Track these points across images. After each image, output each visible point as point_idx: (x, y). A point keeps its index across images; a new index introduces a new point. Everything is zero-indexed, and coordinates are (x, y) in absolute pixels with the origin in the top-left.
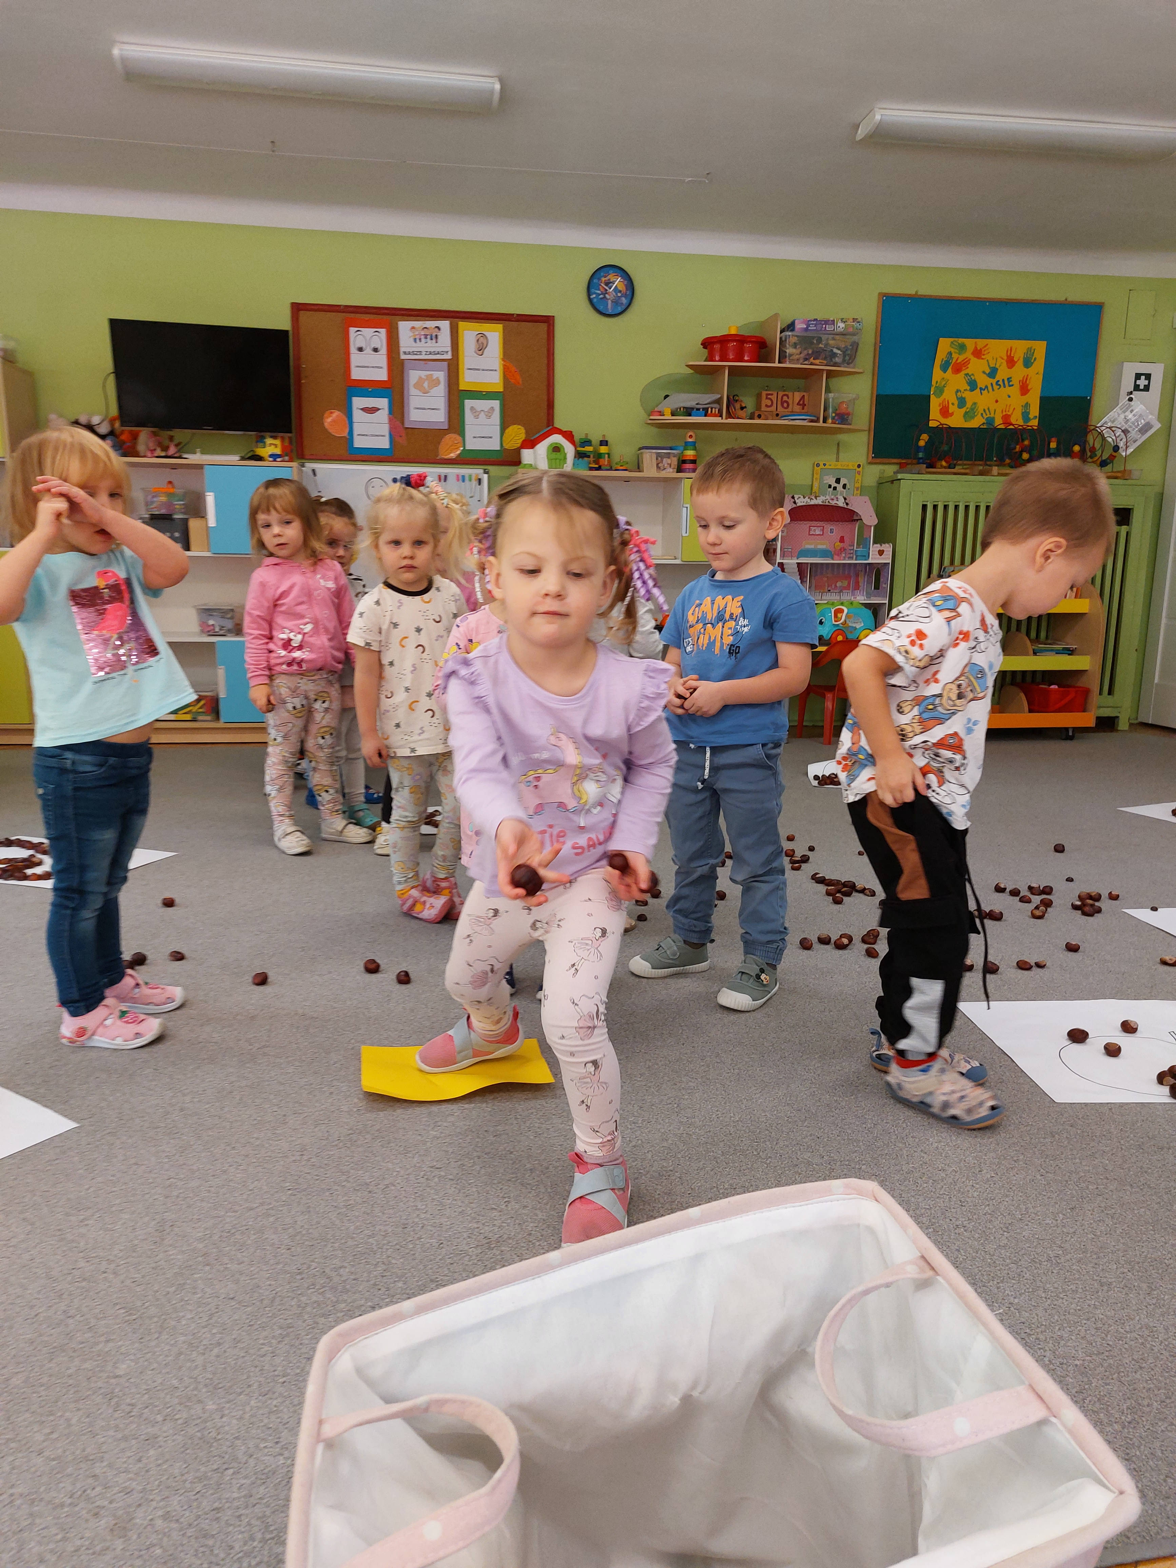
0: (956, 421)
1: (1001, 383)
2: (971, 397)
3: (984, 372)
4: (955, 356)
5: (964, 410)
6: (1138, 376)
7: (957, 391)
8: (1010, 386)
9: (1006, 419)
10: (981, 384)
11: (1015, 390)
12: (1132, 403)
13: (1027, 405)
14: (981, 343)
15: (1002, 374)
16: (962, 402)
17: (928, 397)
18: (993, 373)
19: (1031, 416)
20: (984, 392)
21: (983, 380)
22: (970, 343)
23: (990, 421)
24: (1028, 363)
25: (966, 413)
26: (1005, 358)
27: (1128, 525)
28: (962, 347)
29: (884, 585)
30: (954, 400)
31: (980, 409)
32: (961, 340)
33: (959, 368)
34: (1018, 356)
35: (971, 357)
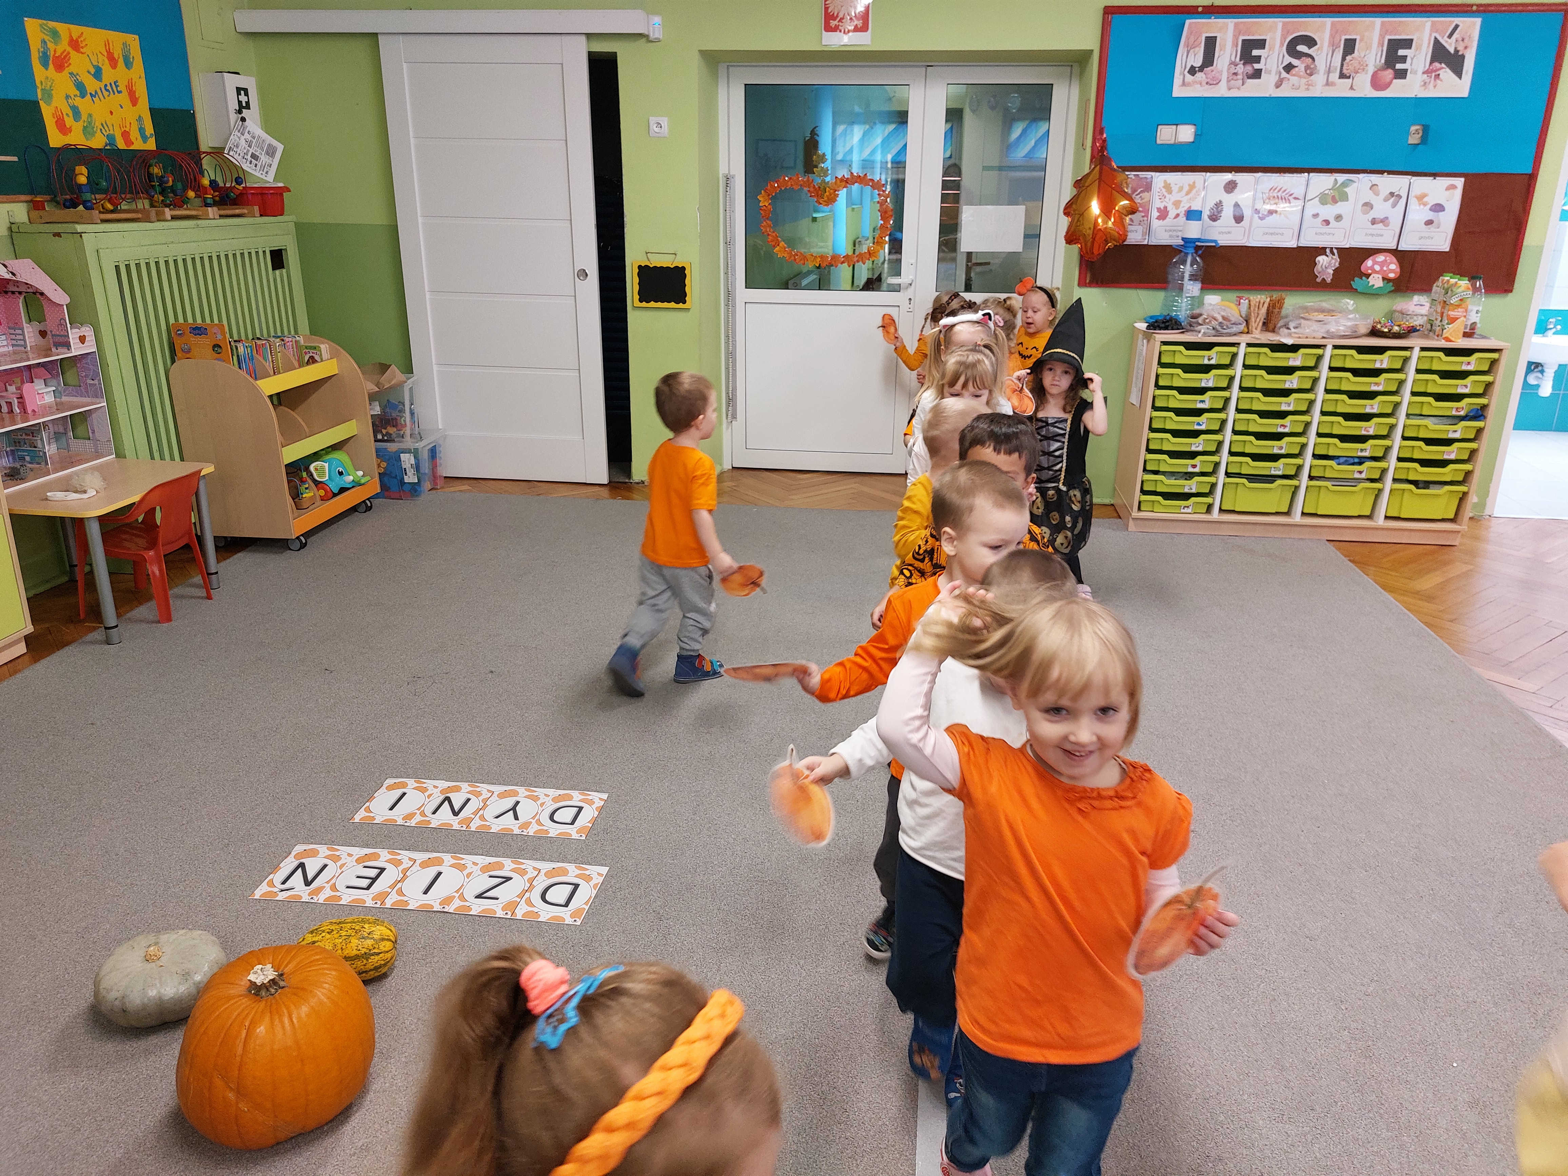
0: (76, 138)
1: (109, 88)
2: (84, 105)
3: (89, 72)
4: (51, 46)
5: (81, 124)
6: (239, 90)
7: (67, 97)
8: (119, 92)
9: (125, 135)
10: (90, 89)
11: (124, 98)
12: (246, 123)
13: (140, 119)
14: (76, 30)
15: (108, 75)
16: (76, 113)
17: (36, 104)
18: (97, 74)
19: (148, 133)
20: (96, 99)
21: (91, 85)
22: (62, 28)
23: (111, 138)
24: (128, 64)
25: (85, 128)
26: (106, 54)
27: (283, 267)
28: (55, 34)
29: (92, 382)
30: (66, 110)
31: (98, 124)
32: (52, 24)
33: (61, 64)
34: (117, 53)
35: (69, 49)
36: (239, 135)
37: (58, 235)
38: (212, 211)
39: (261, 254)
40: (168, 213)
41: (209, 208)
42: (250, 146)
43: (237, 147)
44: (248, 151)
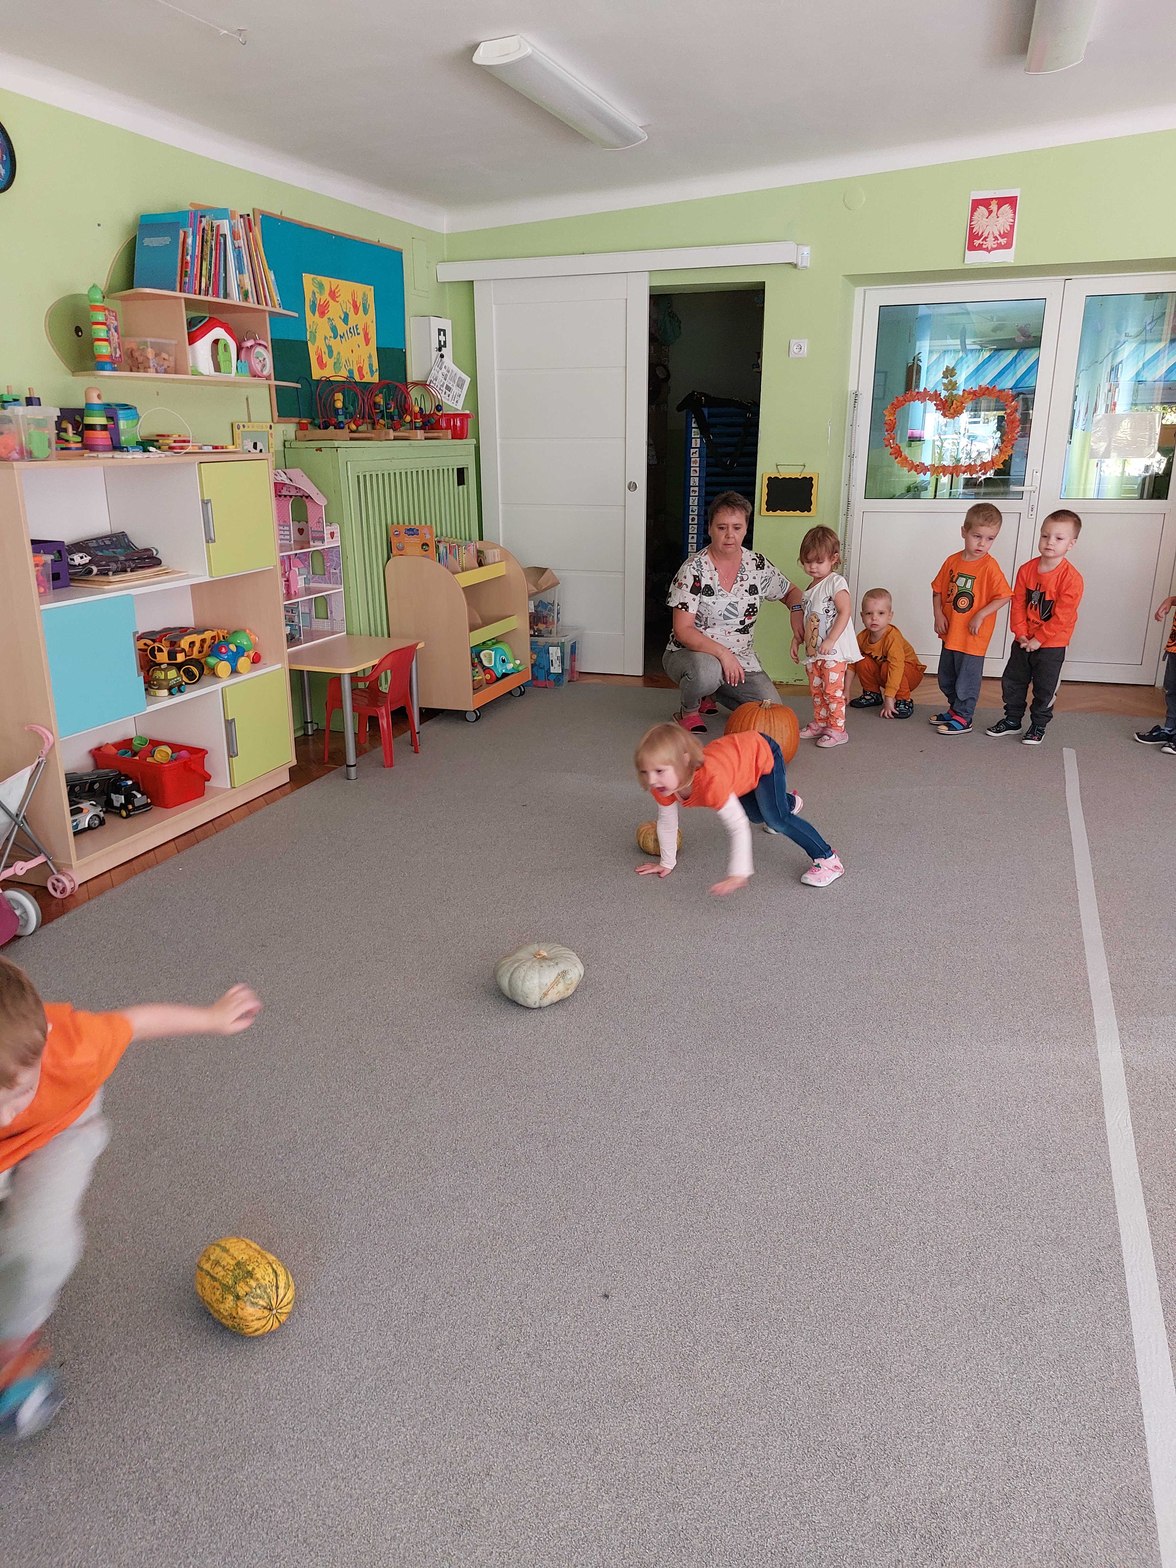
0: (328, 372)
1: (352, 330)
2: (336, 344)
3: (340, 318)
4: (318, 296)
5: (333, 360)
6: (440, 330)
7: (326, 338)
8: (358, 334)
9: (360, 369)
10: (340, 332)
11: (361, 339)
12: (444, 359)
13: (370, 357)
14: (334, 283)
15: (353, 320)
16: (330, 351)
17: (306, 344)
18: (346, 320)
19: (374, 369)
20: (343, 340)
21: (342, 328)
22: (325, 280)
23: (351, 372)
24: (366, 312)
25: (335, 363)
26: (352, 302)
27: (464, 484)
28: (321, 286)
29: (334, 571)
30: (325, 349)
31: (343, 361)
32: (320, 278)
33: (323, 311)
34: (359, 301)
35: (329, 299)
36: (438, 369)
37: (319, 449)
38: (420, 433)
39: (451, 471)
40: (392, 434)
41: (418, 431)
42: (445, 379)
43: (436, 380)
44: (444, 383)
